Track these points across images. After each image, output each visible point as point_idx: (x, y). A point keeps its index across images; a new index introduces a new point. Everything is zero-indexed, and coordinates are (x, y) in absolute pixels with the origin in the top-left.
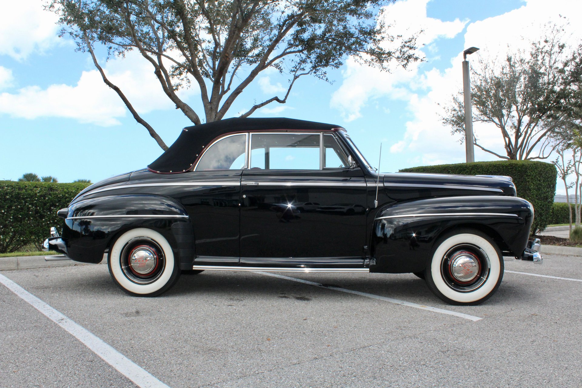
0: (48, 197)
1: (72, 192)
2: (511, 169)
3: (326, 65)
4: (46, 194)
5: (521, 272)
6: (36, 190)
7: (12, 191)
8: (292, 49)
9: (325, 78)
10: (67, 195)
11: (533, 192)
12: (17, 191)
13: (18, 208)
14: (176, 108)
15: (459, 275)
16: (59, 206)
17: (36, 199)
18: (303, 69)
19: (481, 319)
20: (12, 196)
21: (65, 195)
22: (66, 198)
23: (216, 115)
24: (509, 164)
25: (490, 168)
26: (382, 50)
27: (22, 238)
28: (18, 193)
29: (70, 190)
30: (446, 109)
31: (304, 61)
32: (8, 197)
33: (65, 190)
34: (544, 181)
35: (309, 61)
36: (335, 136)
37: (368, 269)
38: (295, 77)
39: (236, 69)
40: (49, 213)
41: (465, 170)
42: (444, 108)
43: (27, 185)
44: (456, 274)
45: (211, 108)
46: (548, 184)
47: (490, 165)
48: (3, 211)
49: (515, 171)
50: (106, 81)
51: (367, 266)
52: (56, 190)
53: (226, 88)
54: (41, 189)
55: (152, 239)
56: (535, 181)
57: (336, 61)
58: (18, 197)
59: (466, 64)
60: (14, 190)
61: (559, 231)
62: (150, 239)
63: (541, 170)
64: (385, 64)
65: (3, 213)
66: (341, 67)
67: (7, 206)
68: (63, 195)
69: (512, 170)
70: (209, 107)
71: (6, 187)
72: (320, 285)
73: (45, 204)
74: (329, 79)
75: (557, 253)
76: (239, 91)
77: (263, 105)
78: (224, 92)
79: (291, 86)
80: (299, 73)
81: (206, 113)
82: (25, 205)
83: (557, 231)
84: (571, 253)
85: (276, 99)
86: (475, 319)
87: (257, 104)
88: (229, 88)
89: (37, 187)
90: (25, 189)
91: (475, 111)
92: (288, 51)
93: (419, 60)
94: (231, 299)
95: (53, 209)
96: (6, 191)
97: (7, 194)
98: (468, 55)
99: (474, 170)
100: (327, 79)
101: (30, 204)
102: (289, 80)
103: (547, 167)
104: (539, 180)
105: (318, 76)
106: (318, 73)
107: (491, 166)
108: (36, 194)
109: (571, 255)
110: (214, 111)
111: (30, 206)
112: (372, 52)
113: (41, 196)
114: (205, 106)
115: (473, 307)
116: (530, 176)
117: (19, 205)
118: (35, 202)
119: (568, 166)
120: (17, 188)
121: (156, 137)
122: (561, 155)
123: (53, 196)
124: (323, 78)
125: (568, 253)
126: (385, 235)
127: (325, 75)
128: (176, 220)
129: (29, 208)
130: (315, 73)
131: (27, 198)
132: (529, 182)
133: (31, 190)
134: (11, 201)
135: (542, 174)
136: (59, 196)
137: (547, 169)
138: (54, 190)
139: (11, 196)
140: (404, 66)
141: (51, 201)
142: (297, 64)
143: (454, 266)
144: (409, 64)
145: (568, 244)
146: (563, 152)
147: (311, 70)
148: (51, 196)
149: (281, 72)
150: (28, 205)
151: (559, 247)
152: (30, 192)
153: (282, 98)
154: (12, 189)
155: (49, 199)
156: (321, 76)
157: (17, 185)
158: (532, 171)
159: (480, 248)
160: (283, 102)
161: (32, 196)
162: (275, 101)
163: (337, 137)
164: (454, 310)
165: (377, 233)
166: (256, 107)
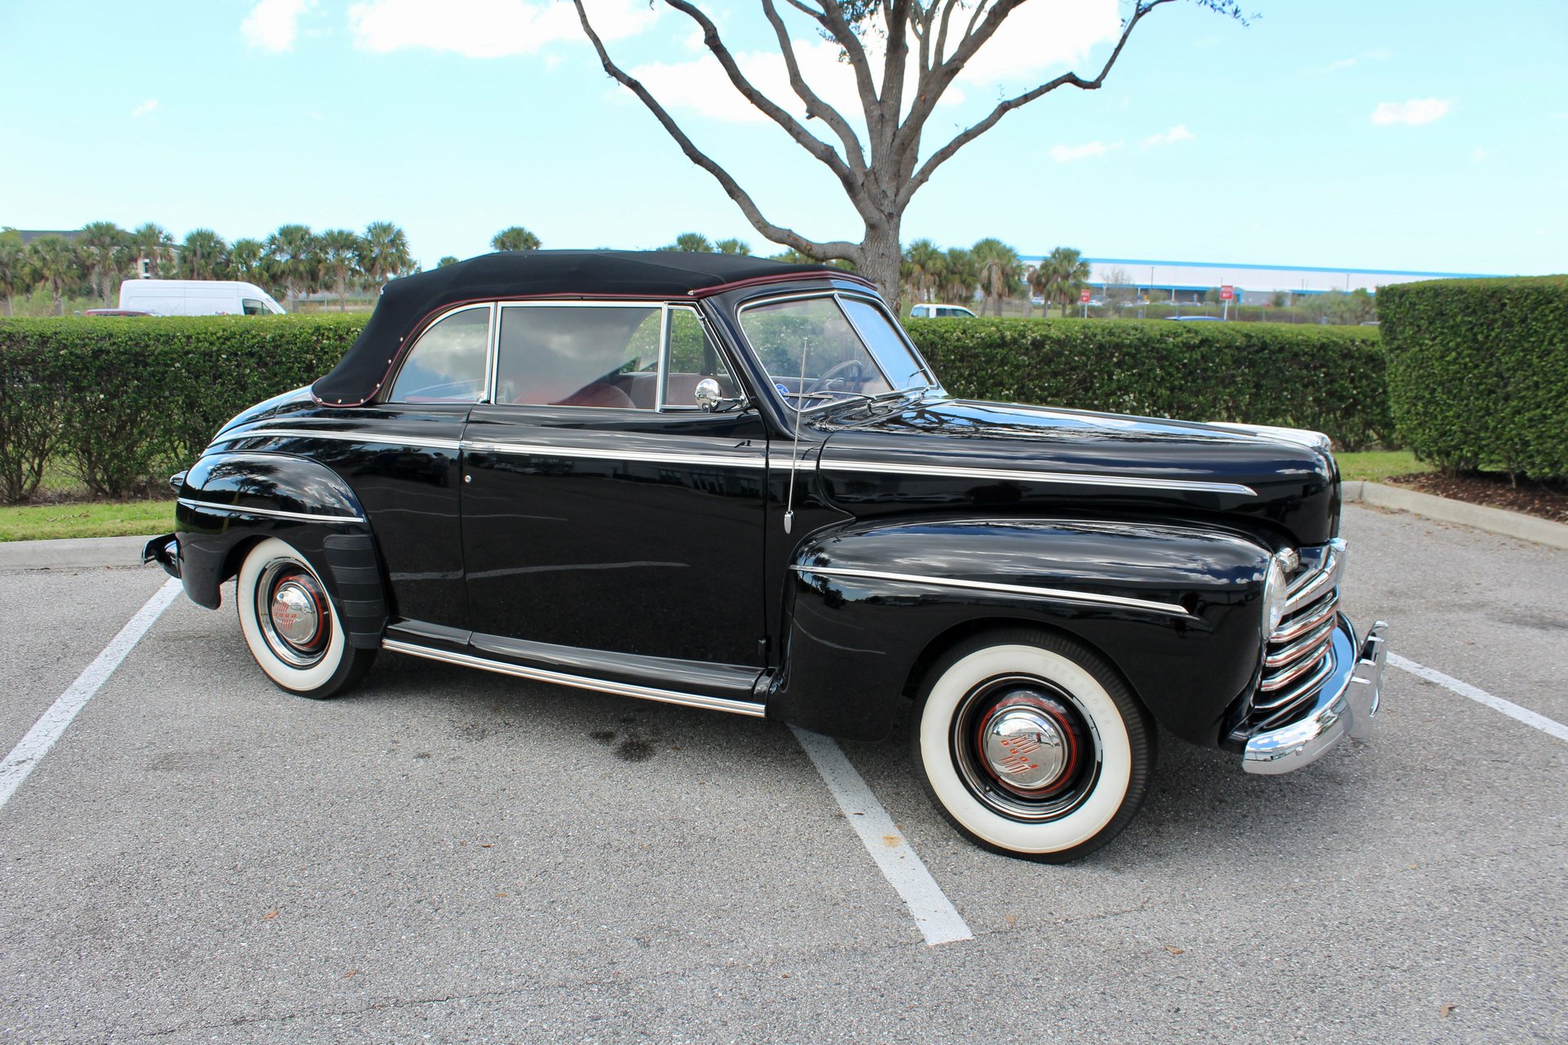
9: (1229, 9)
19: (970, 936)
23: (894, 134)
38: (1138, 10)
45: (882, 116)
50: (610, 69)
70: (877, 113)
74: (1243, 14)
76: (954, 66)
77: (1027, 98)
79: (1125, 37)
85: (1071, 79)
87: (1010, 97)
100: (1236, 12)
102: (1123, 21)
110: (891, 123)
121: (739, 199)
124: (1225, 8)
153: (1090, 75)
160: (1095, 85)
162: (1068, 87)
166: (1005, 107)
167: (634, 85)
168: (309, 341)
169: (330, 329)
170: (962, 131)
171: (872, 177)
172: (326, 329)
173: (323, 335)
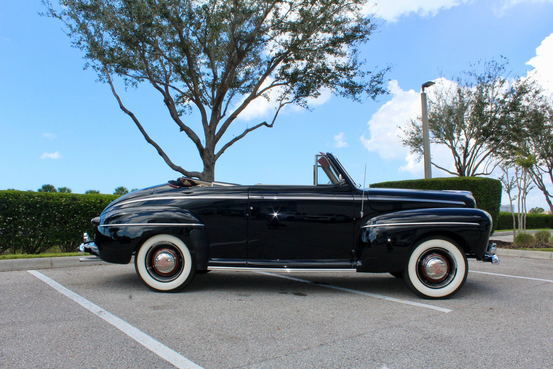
0: (72, 206)
1: (92, 202)
2: (464, 184)
3: (307, 95)
4: (70, 204)
5: (477, 271)
6: (62, 200)
7: (42, 201)
8: (279, 82)
9: (306, 107)
10: (88, 204)
11: (482, 203)
12: (46, 201)
13: (46, 215)
14: (180, 131)
15: (431, 274)
16: (80, 213)
17: (62, 207)
18: (288, 99)
19: (452, 311)
20: (42, 205)
21: (86, 204)
22: (87, 207)
23: (214, 137)
24: (463, 180)
25: (447, 183)
26: (354, 83)
27: (49, 241)
28: (46, 202)
29: (90, 200)
30: (406, 132)
31: (288, 92)
32: (38, 206)
33: (86, 200)
34: (492, 194)
35: (292, 91)
36: (327, 158)
37: (356, 270)
38: (280, 105)
39: (231, 98)
40: (72, 220)
41: (426, 185)
42: (404, 131)
43: (54, 196)
44: (428, 273)
46: (495, 196)
47: (447, 180)
48: (34, 218)
49: (468, 186)
50: (122, 107)
51: (354, 267)
52: (79, 200)
53: (222, 114)
54: (66, 199)
55: (173, 244)
56: (485, 194)
57: (315, 92)
58: (46, 206)
59: (424, 96)
60: (44, 200)
61: (502, 236)
62: (171, 244)
63: (489, 185)
64: (357, 95)
65: (34, 220)
66: (319, 96)
67: (37, 214)
68: (84, 205)
69: (466, 185)
70: (209, 130)
71: (37, 197)
72: (312, 283)
73: (69, 212)
74: (309, 108)
75: (504, 254)
76: (233, 117)
77: (253, 128)
78: (221, 118)
79: (277, 113)
80: (284, 101)
81: (206, 136)
82: (53, 212)
83: (500, 236)
84: (516, 255)
85: (265, 124)
86: (447, 311)
87: (249, 128)
88: (224, 115)
89: (62, 198)
90: (53, 199)
91: (431, 134)
92: (275, 83)
93: (386, 93)
94: (240, 295)
95: (76, 216)
96: (36, 200)
97: (37, 203)
98: (425, 88)
99: (433, 184)
100: (307, 107)
101: (56, 212)
102: (276, 108)
103: (494, 182)
104: (488, 194)
105: (300, 104)
106: (300, 102)
107: (447, 182)
108: (62, 203)
109: (516, 257)
110: (213, 134)
111: (57, 213)
112: (346, 85)
113: (66, 205)
114: (205, 129)
115: (443, 301)
116: (480, 190)
117: (47, 213)
118: (61, 210)
119: (512, 181)
120: (45, 198)
121: (164, 156)
122: (506, 172)
123: (76, 205)
124: (304, 106)
125: (513, 255)
126: (369, 240)
127: (306, 104)
128: (192, 227)
129: (55, 215)
130: (297, 102)
131: (54, 206)
132: (479, 195)
133: (58, 200)
134: (41, 209)
135: (490, 188)
136: (81, 205)
137: (494, 184)
138: (77, 200)
139: (40, 204)
140: (373, 98)
141: (75, 210)
142: (282, 94)
143: (427, 267)
144: (377, 96)
145: (513, 247)
146: (507, 170)
147: (294, 100)
148: (75, 205)
149: (268, 101)
150: (55, 213)
151: (505, 250)
152: (57, 201)
153: (269, 123)
154: (42, 199)
155: (72, 208)
156: (303, 105)
157: (46, 196)
158: (482, 186)
159: (448, 251)
160: (271, 126)
161: (58, 205)
162: (264, 126)
163: (328, 159)
164: (428, 303)
165: (363, 239)
166: (248, 131)
167: (131, 114)
168: (4, 199)
169: (12, 195)
170: (235, 137)
171: (207, 151)
172: (10, 194)
173: (9, 196)
